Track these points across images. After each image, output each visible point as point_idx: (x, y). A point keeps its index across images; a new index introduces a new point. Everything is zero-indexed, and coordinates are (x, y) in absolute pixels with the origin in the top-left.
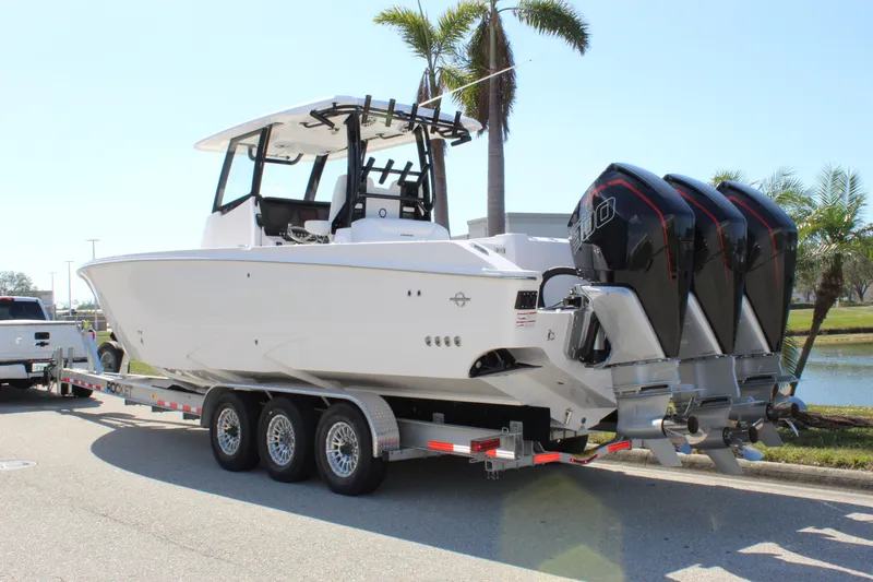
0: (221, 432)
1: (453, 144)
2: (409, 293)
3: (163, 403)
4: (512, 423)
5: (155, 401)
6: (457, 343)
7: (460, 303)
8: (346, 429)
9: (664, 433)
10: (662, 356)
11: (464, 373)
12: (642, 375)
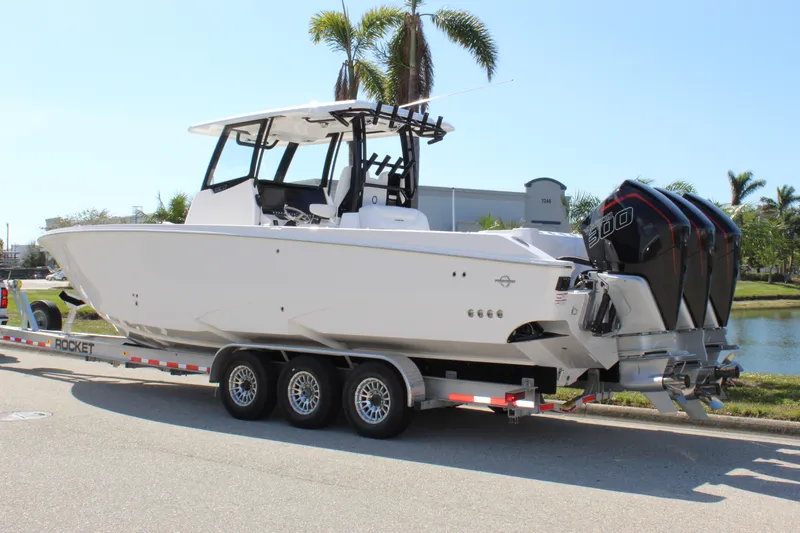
0: (231, 387)
1: (430, 143)
2: (454, 274)
3: (140, 360)
4: (524, 379)
5: (128, 358)
6: (500, 315)
7: (505, 284)
8: (375, 384)
9: (665, 387)
10: (663, 329)
11: (503, 339)
12: (645, 344)
